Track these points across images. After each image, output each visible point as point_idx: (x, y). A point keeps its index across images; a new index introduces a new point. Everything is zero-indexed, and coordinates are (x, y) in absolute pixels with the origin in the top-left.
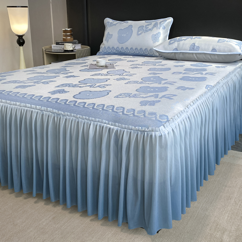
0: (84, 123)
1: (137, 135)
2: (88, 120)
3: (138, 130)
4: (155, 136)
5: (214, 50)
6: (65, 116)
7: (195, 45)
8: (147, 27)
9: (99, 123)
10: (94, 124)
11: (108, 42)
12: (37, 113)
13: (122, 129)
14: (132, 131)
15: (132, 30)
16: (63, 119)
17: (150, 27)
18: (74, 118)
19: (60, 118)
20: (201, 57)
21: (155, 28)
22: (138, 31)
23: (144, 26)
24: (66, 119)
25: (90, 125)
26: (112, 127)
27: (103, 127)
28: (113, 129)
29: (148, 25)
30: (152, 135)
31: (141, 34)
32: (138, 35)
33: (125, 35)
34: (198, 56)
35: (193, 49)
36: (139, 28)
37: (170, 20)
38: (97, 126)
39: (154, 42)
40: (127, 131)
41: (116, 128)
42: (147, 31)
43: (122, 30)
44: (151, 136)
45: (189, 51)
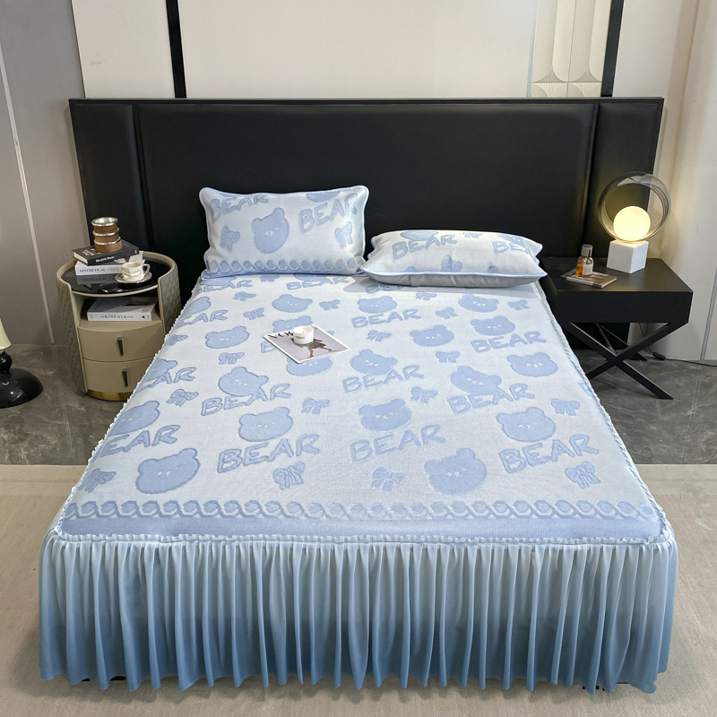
0: (520, 550)
1: (627, 551)
2: (528, 542)
3: (628, 543)
4: (663, 549)
5: (492, 268)
6: (475, 544)
7: (451, 259)
8: (320, 211)
9: (551, 546)
10: (540, 549)
11: (229, 249)
12: (412, 549)
13: (597, 545)
14: (617, 546)
15: (286, 220)
16: (473, 550)
17: (327, 212)
18: (497, 545)
19: (466, 550)
20: (466, 282)
21: (339, 214)
22: (302, 222)
23: (312, 209)
24: (479, 551)
25: (533, 550)
26: (579, 547)
27: (561, 551)
28: (582, 551)
29: (320, 207)
30: (658, 549)
31: (310, 229)
32: (304, 231)
33: (272, 233)
34: (459, 279)
35: (450, 268)
36: (302, 213)
37: (362, 192)
38: (547, 550)
39: (343, 246)
40: (608, 548)
41: (586, 547)
42: (321, 222)
43: (261, 220)
44: (656, 550)
45: (442, 271)
